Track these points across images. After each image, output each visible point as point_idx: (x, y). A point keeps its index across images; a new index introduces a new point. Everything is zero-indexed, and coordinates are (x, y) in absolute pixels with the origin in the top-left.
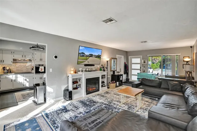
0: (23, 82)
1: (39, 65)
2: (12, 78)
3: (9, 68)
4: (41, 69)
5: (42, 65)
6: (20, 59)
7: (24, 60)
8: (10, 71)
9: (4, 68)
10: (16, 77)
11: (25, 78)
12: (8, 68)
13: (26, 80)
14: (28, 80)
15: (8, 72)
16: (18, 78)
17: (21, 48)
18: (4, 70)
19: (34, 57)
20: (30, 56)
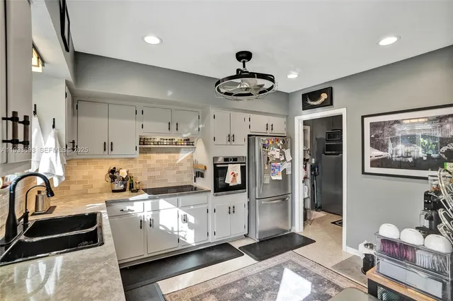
0: (176, 229)
1: (226, 159)
2: (142, 214)
3: (128, 172)
4: (233, 175)
5: (235, 159)
6: (158, 139)
7: (171, 141)
8: (130, 186)
9: (113, 173)
10: (156, 210)
11: (184, 213)
12: (123, 173)
13: (185, 220)
14: (191, 219)
15: (125, 185)
16: (162, 214)
17: (170, 93)
18: (113, 178)
19: (203, 128)
20: (191, 125)
